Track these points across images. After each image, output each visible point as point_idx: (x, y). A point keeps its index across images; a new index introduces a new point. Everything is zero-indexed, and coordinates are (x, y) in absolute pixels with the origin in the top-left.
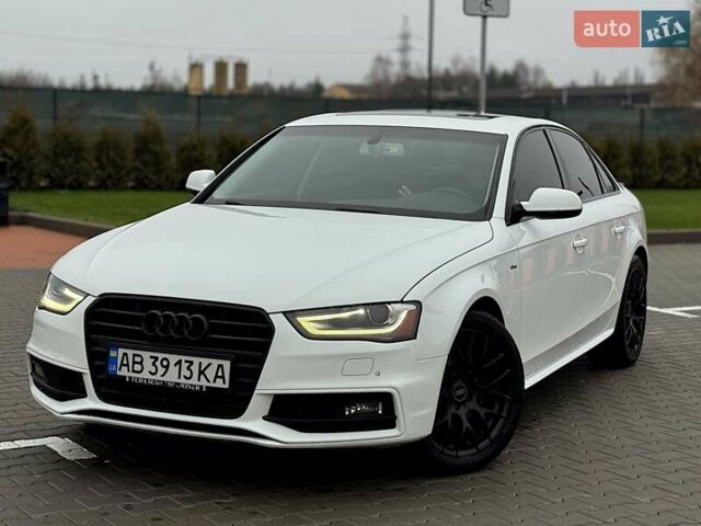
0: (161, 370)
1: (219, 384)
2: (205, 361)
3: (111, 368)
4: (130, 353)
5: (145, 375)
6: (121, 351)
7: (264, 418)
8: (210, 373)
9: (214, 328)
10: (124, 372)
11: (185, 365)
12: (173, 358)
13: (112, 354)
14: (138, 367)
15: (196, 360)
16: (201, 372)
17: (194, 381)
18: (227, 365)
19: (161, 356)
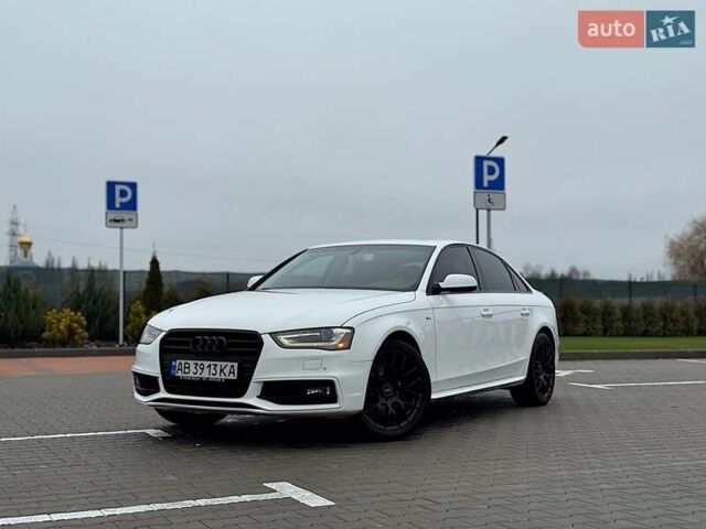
0: (200, 371)
1: (232, 377)
2: (224, 364)
3: (173, 372)
4: (183, 362)
5: (191, 374)
6: (178, 361)
7: (258, 397)
8: (227, 371)
9: (230, 345)
10: (179, 374)
11: (212, 367)
12: (206, 363)
13: (173, 363)
14: (187, 370)
15: (219, 364)
16: (222, 371)
17: (217, 376)
18: (236, 365)
19: (200, 362)
